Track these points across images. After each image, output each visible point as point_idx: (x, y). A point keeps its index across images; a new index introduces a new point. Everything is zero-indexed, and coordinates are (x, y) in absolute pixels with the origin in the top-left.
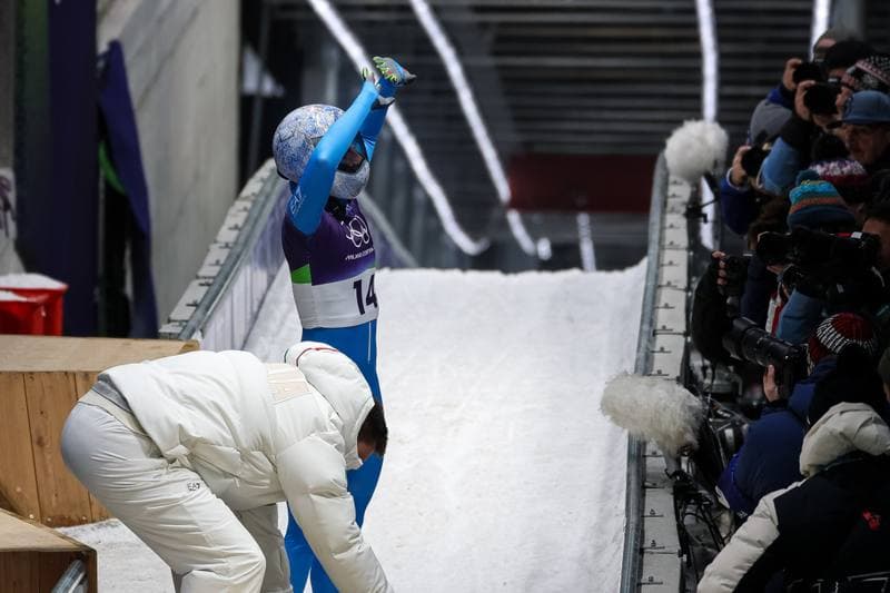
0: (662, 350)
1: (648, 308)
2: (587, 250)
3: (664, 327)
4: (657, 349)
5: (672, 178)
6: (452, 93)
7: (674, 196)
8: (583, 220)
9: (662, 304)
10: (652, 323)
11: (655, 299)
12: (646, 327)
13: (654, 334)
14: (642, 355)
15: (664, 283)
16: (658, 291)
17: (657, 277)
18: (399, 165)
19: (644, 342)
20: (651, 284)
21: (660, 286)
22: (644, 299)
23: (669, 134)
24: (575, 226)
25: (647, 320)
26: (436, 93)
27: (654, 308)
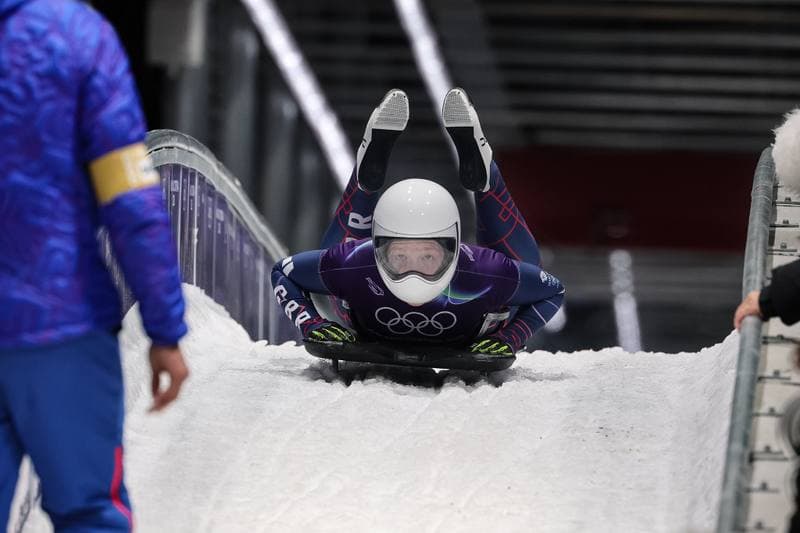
0: (764, 487)
1: (740, 417)
2: (626, 313)
3: (768, 449)
4: (756, 484)
5: (782, 194)
6: (404, 41)
7: (786, 224)
8: (620, 261)
9: (764, 409)
10: (747, 440)
11: (752, 400)
12: (737, 447)
13: (752, 459)
14: (730, 494)
15: (769, 372)
16: (759, 386)
17: (756, 362)
18: (309, 163)
19: (734, 473)
20: (746, 373)
21: (761, 379)
22: (735, 401)
23: (779, 119)
24: (605, 271)
25: (738, 434)
26: (375, 41)
27: (751, 416)
